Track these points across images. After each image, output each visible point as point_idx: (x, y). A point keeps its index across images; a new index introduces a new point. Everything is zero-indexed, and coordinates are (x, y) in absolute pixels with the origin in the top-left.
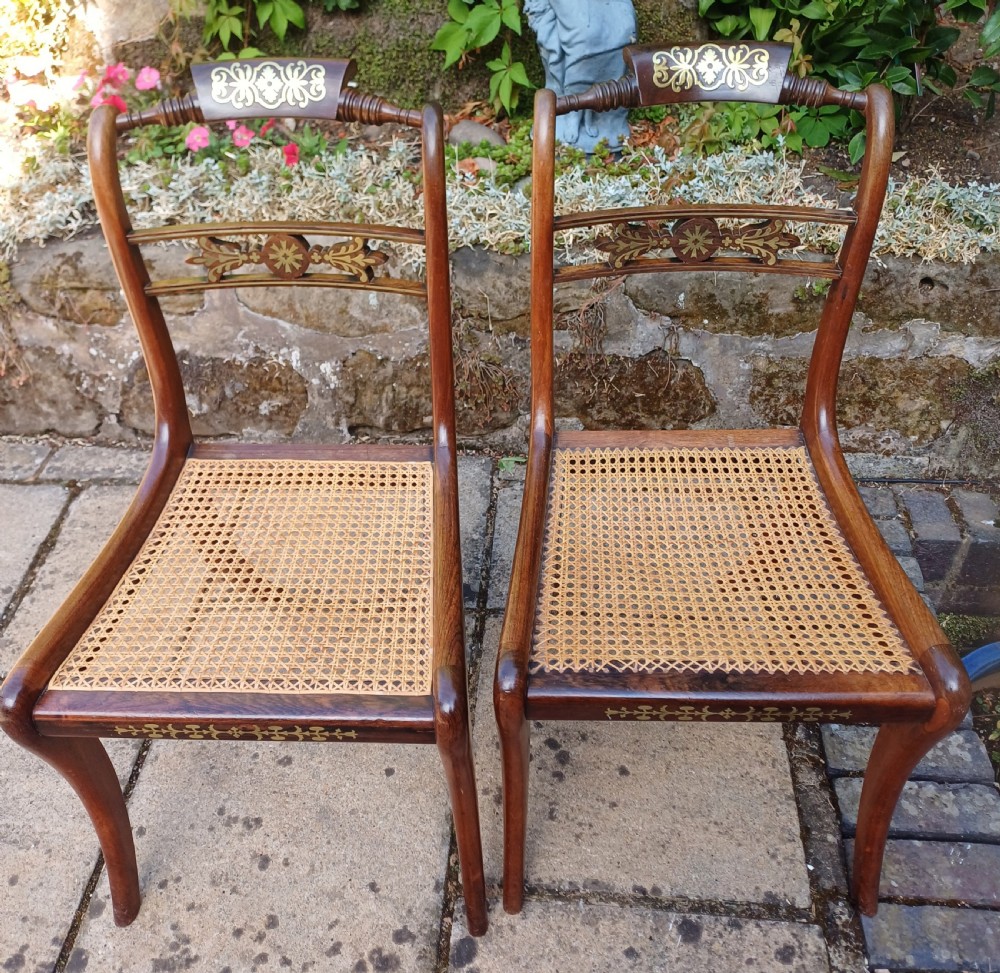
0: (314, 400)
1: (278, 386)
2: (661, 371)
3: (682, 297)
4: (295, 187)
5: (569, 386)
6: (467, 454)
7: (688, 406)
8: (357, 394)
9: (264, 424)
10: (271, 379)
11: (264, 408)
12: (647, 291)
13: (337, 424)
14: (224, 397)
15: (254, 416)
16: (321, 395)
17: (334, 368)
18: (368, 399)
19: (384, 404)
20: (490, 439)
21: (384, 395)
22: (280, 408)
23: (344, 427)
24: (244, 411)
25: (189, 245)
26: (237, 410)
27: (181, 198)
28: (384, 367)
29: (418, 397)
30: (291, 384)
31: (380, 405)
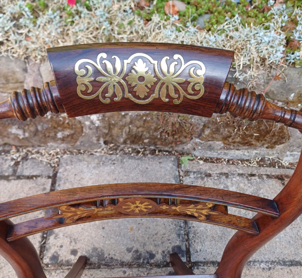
0: (86, 131)
1: (68, 126)
2: (270, 125)
3: (293, 95)
4: (76, 22)
5: (222, 130)
6: (164, 155)
7: (278, 139)
8: (110, 129)
9: (59, 142)
10: (63, 123)
11: (60, 135)
12: (275, 92)
13: (98, 140)
14: (37, 130)
15: (55, 139)
16: (91, 129)
17: (98, 117)
18: (115, 131)
19: (124, 133)
20: (176, 149)
21: (124, 130)
22: (68, 136)
23: (102, 141)
24: (49, 136)
25: (13, 57)
26: (45, 136)
27: (6, 29)
28: (125, 118)
29: (142, 132)
30: (75, 125)
31: (122, 135)
